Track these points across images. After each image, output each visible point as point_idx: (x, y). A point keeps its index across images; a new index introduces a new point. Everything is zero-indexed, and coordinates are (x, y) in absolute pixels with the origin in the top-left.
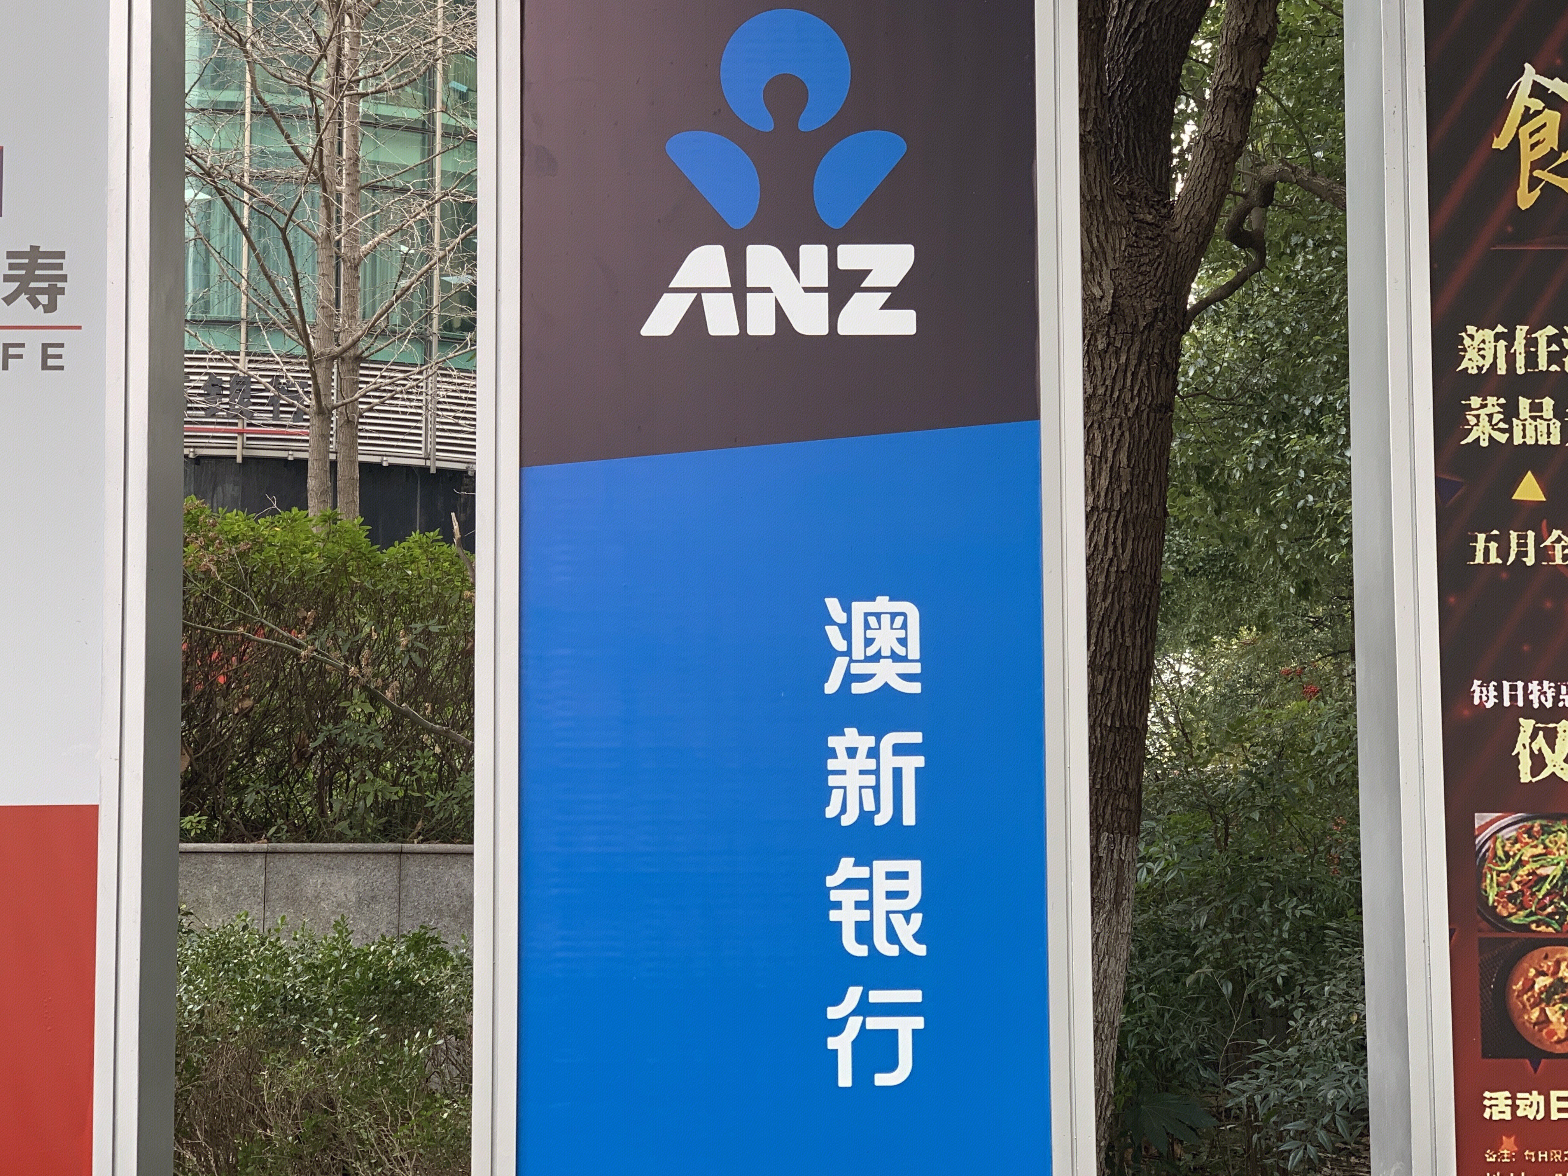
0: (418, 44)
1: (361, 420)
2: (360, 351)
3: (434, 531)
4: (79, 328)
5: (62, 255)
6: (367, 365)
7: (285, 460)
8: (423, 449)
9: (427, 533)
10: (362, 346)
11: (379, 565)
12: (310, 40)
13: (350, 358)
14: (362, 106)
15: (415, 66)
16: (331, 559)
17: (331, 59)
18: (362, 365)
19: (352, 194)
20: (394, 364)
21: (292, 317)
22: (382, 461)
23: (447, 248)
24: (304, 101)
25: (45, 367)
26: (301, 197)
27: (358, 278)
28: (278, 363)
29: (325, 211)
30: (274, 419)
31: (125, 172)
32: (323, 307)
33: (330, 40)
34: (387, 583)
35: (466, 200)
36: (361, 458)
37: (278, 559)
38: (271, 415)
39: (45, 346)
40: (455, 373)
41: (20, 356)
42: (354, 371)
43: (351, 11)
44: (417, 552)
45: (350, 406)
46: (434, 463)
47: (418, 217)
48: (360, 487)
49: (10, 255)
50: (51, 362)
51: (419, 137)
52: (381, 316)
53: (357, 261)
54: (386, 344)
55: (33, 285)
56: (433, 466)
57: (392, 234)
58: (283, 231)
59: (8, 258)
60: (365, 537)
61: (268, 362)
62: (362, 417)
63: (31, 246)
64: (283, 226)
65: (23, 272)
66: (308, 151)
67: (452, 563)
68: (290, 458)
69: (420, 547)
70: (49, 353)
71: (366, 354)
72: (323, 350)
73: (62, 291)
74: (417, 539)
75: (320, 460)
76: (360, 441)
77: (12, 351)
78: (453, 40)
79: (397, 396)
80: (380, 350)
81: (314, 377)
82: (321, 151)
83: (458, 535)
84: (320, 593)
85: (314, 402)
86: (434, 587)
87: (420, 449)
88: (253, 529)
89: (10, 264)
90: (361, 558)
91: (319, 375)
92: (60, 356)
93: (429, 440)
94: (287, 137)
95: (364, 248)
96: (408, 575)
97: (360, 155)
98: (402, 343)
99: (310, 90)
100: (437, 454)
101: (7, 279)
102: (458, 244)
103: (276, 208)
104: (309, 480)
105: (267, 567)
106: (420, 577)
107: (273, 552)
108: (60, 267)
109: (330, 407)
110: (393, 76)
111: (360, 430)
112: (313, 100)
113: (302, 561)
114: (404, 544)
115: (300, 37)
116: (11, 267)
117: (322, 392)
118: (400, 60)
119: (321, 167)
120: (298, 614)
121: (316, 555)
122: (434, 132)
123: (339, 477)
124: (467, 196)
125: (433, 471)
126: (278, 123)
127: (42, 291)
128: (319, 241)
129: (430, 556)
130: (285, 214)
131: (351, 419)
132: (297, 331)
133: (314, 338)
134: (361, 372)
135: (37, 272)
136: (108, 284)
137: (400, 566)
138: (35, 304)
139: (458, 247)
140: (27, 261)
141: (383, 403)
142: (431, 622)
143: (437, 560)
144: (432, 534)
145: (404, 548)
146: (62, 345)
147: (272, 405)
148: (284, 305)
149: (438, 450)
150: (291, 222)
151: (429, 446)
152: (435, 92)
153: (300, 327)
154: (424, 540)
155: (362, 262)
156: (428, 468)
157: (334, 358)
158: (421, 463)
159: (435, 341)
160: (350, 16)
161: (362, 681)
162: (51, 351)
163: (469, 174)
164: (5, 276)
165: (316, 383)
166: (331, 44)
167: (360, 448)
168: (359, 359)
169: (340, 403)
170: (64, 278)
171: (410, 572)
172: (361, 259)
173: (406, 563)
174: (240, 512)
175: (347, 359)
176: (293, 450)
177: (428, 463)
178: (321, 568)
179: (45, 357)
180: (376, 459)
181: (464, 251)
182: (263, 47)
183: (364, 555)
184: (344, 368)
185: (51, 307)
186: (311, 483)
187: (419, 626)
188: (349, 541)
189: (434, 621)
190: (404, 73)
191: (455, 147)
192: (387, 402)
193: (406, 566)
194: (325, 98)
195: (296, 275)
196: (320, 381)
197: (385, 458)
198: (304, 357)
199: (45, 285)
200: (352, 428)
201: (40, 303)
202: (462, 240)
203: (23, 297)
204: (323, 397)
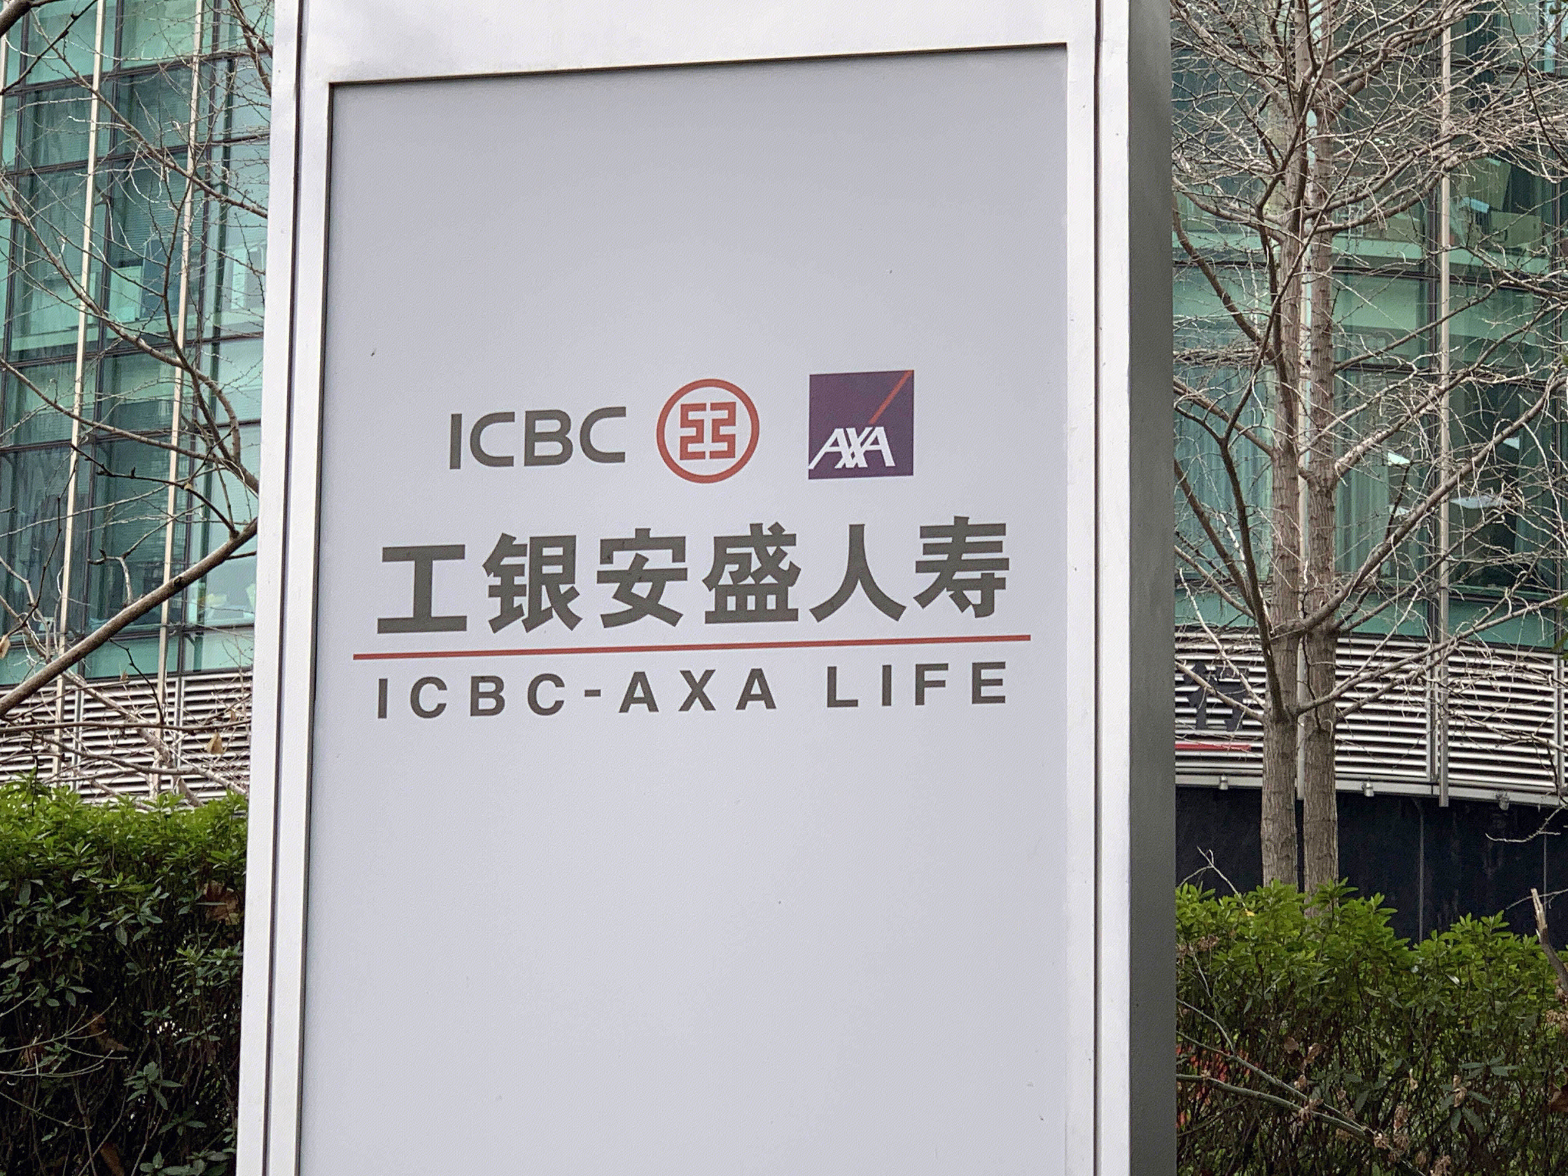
0: (1424, 148)
1: (1339, 726)
2: (1336, 621)
3: (1494, 914)
4: (1027, 638)
5: (1000, 529)
6: (1346, 641)
7: (1215, 790)
8: (1428, 769)
9: (1484, 919)
10: (1341, 613)
11: (1408, 969)
12: (1254, 150)
13: (1321, 632)
14: (1338, 245)
15: (1420, 181)
16: (1334, 960)
17: (1291, 179)
18: (1340, 640)
19: (1321, 381)
20: (1394, 638)
21: (1236, 574)
22: (1364, 788)
23: (1474, 459)
24: (1254, 244)
25: (977, 698)
26: (1250, 390)
27: (1332, 508)
28: (1212, 642)
29: (1284, 409)
30: (1198, 727)
31: (1093, 401)
32: (1282, 557)
33: (1291, 152)
34: (1423, 997)
35: (1495, 382)
36: (1340, 785)
37: (1253, 960)
38: (1194, 721)
39: (977, 667)
40: (1489, 650)
41: (941, 684)
42: (1328, 653)
43: (1322, 105)
44: (1468, 947)
45: (1322, 709)
46: (1446, 791)
47: (1423, 411)
48: (1339, 831)
49: (926, 532)
50: (986, 691)
51: (1414, 286)
52: (1371, 567)
53: (1329, 484)
54: (1376, 609)
55: (958, 575)
56: (1444, 794)
57: (1382, 440)
58: (1223, 444)
59: (922, 536)
60: (1386, 925)
61: (1198, 640)
62: (1343, 721)
63: (956, 518)
64: (1222, 435)
65: (945, 557)
66: (1258, 320)
67: (1523, 965)
68: (1223, 787)
69: (1473, 942)
70: (983, 677)
71: (1346, 626)
72: (1283, 623)
73: (1001, 584)
74: (1470, 928)
75: (1280, 793)
76: (1338, 758)
77: (929, 676)
78: (1477, 138)
79: (1397, 688)
80: (1367, 618)
81: (1270, 663)
82: (1279, 317)
83: (1543, 924)
84: (1318, 1011)
85: (1270, 705)
86: (1497, 1003)
87: (1423, 768)
88: (1214, 915)
89: (925, 545)
90: (1381, 958)
91: (1277, 660)
92: (999, 682)
93: (1438, 754)
94: (1227, 300)
95: (1342, 461)
96: (1453, 983)
97: (1335, 320)
98: (1405, 608)
99: (1261, 229)
100: (1450, 776)
101: (922, 567)
102: (1492, 451)
103: (1212, 411)
104: (1264, 823)
105: (1237, 974)
106: (1472, 986)
107: (1243, 950)
108: (998, 547)
109: (1294, 710)
110: (1386, 199)
111: (1339, 742)
112: (1265, 243)
113: (1292, 963)
114: (1445, 935)
115: (1240, 147)
116: (928, 549)
117: (1282, 688)
118: (1397, 173)
119: (1278, 342)
120: (1286, 1046)
121: (1312, 954)
122: (1439, 277)
123: (1306, 817)
124: (1498, 375)
125: (1444, 803)
126: (1212, 280)
127: (972, 584)
128: (1276, 456)
129: (1489, 954)
130: (1224, 418)
131: (1323, 727)
132: (1244, 595)
133: (1269, 606)
134: (1339, 651)
135: (965, 557)
136: (1070, 571)
137: (1441, 969)
138: (962, 603)
139: (1491, 457)
140: (949, 540)
141: (1376, 700)
142: (1495, 1060)
143: (1501, 960)
144: (1491, 919)
145: (1447, 942)
146: (1001, 665)
147: (1195, 706)
148: (1224, 555)
149: (1452, 770)
150: (1234, 430)
151: (1437, 764)
152: (1438, 217)
153: (1249, 590)
154: (1480, 929)
155: (1339, 484)
156: (1436, 799)
157: (1299, 635)
158: (1425, 790)
159: (1443, 599)
160: (1318, 113)
161: (1396, 1154)
162: (986, 674)
163: (1503, 342)
164: (918, 563)
165: (1272, 674)
166: (1292, 159)
167: (1338, 769)
168: (1334, 633)
169: (1310, 704)
170: (1004, 564)
171: (1456, 980)
172: (1335, 479)
173: (1449, 965)
174: (1193, 888)
175: (1317, 635)
176: (1226, 774)
177: (1436, 791)
178: (1321, 974)
179: (978, 683)
180: (1355, 786)
181: (1499, 462)
182: (1188, 166)
183: (1385, 953)
184: (1313, 649)
185: (985, 609)
186: (1267, 829)
187: (1476, 1068)
188: (1362, 932)
189: (1499, 1059)
190: (1402, 193)
191: (1479, 301)
192: (1382, 697)
193: (1451, 969)
194: (1283, 238)
195: (1242, 509)
196: (1278, 671)
197: (1368, 785)
198: (1253, 631)
199: (977, 575)
200: (1326, 741)
201: (970, 603)
202: (1496, 445)
203: (945, 594)
204: (1283, 696)
